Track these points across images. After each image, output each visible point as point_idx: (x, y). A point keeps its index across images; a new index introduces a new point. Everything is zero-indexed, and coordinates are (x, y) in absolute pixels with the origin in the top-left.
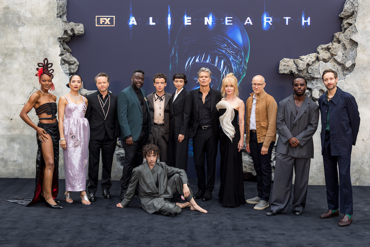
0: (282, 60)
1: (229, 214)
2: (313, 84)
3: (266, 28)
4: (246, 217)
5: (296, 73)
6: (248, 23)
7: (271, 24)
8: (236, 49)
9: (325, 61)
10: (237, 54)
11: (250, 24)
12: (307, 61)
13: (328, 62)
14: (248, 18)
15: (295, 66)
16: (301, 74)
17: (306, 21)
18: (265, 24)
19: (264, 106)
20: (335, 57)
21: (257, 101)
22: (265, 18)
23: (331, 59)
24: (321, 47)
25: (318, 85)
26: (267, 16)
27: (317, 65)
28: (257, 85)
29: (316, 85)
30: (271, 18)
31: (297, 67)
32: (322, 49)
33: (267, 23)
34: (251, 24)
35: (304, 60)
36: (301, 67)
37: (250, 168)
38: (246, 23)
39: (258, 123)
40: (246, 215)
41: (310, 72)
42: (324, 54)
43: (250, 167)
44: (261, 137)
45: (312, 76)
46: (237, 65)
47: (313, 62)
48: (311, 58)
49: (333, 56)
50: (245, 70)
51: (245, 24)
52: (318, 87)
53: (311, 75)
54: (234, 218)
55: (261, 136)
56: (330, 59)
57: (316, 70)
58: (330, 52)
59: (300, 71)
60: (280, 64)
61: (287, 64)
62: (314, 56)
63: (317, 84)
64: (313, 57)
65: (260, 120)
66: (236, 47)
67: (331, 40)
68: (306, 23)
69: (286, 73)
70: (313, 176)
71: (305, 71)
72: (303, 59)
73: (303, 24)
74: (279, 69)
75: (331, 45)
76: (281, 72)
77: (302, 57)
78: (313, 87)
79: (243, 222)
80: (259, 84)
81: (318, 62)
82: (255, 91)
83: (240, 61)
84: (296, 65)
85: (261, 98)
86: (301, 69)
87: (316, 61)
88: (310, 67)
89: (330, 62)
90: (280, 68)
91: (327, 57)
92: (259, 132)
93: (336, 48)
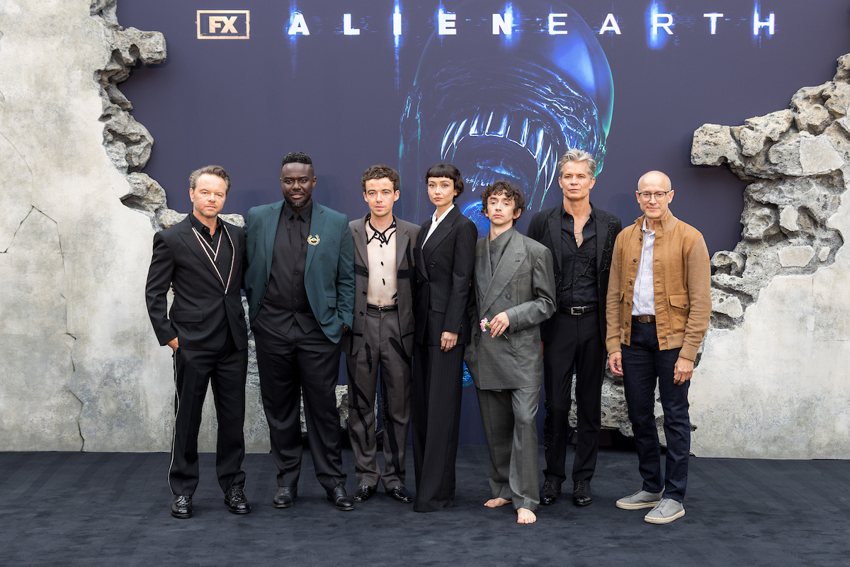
0: (700, 129)
1: (564, 538)
2: (781, 191)
3: (656, 43)
4: (610, 545)
5: (738, 162)
6: (610, 28)
7: (670, 32)
8: (576, 100)
9: (814, 130)
10: (579, 113)
11: (614, 31)
12: (767, 132)
13: (821, 132)
14: (610, 17)
15: (734, 145)
16: (750, 166)
17: (763, 24)
18: (654, 32)
19: (678, 252)
20: (840, 120)
21: (657, 238)
22: (655, 15)
23: (831, 127)
24: (803, 93)
25: (795, 196)
26: (660, 12)
27: (794, 141)
28: (653, 196)
29: (789, 196)
30: (670, 16)
31: (741, 146)
32: (807, 98)
33: (661, 29)
34: (618, 32)
35: (758, 127)
36: (750, 147)
37: (614, 417)
38: (604, 28)
39: (659, 297)
40: (609, 538)
41: (773, 159)
42: (810, 113)
43: (614, 414)
44: (669, 334)
45: (780, 171)
46: (580, 144)
47: (783, 134)
48: (777, 123)
49: (835, 118)
50: (602, 155)
51: (602, 32)
52: (794, 200)
53: (777, 168)
54: (577, 546)
55: (668, 331)
56: (827, 126)
57: (791, 154)
58: (827, 108)
59: (746, 158)
60: (695, 139)
61: (713, 140)
62: (784, 117)
63: (792, 192)
64: (781, 120)
65: (667, 289)
66: (577, 94)
67: (830, 75)
68: (764, 30)
69: (709, 163)
70: (782, 435)
71: (761, 159)
72: (756, 125)
73: (756, 32)
74: (693, 153)
75: (830, 89)
76: (698, 162)
77: (754, 120)
78: (781, 200)
79: (603, 557)
80: (657, 193)
81: (795, 134)
82: (648, 213)
83: (587, 133)
84: (738, 142)
85: (666, 230)
86: (750, 152)
87: (791, 131)
88: (773, 148)
89: (828, 134)
90: (694, 151)
91: (821, 121)
92: (663, 322)
93: (843, 96)
